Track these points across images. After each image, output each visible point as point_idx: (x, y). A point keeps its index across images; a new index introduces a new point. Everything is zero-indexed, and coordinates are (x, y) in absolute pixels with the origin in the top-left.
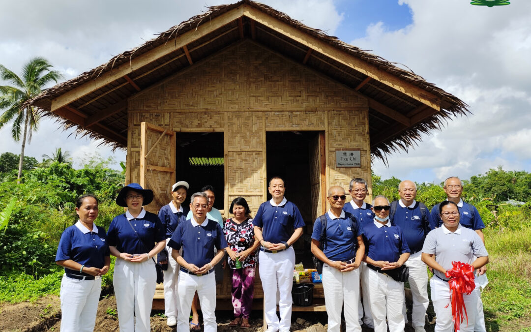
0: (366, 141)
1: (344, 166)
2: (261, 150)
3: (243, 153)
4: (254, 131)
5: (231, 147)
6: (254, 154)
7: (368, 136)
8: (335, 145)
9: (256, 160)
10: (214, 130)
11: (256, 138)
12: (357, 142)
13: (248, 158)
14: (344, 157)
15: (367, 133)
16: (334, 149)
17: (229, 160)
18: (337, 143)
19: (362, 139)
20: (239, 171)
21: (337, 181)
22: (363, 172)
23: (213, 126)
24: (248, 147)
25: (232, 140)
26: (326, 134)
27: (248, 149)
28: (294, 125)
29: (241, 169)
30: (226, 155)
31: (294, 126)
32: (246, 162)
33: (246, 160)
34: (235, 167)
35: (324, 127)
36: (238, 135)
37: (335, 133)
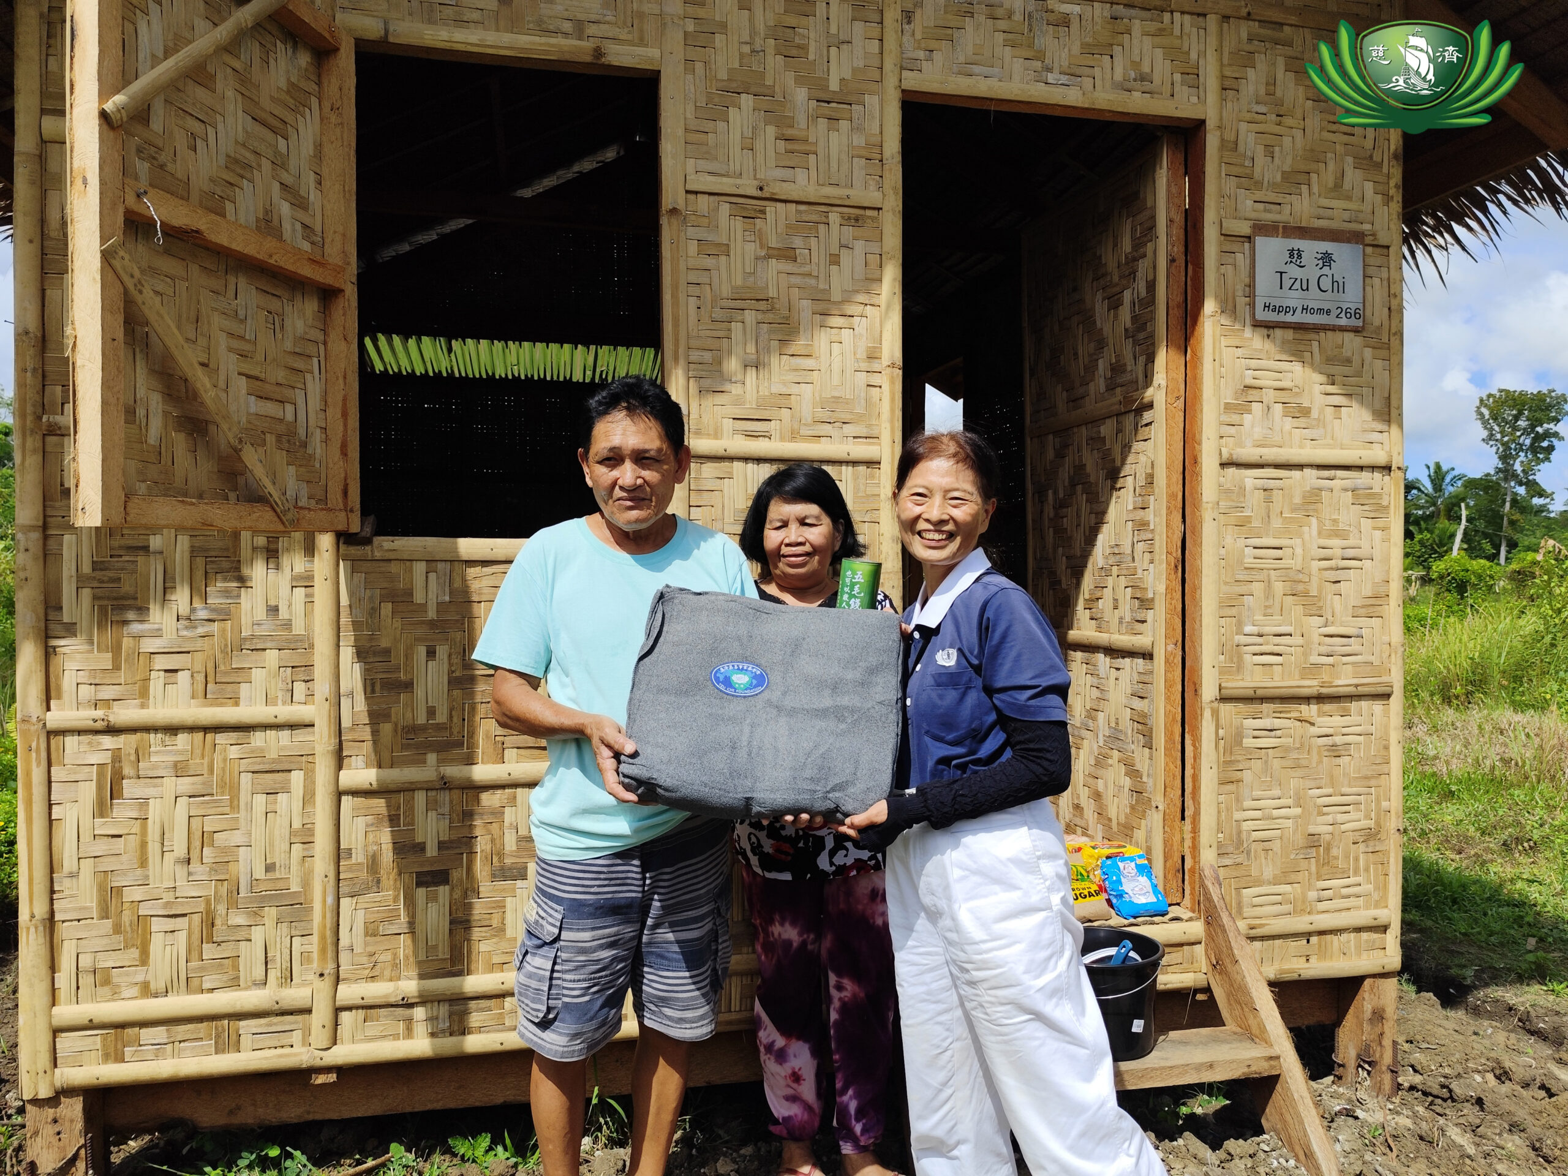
0: (1388, 199)
1: (1289, 318)
2: (872, 197)
3: (770, 208)
4: (834, 86)
5: (703, 164)
6: (834, 217)
7: (1396, 175)
8: (1249, 203)
9: (845, 256)
10: (598, 52)
11: (844, 124)
12: (1349, 198)
13: (798, 242)
14: (1293, 271)
15: (1396, 156)
16: (1245, 229)
17: (693, 247)
18: (1259, 195)
19: (1369, 187)
20: (750, 317)
21: (1253, 395)
22: (1368, 353)
23: (592, 30)
24: (801, 175)
25: (709, 126)
26: (1212, 142)
27: (804, 185)
28: (1050, 70)
29: (763, 305)
30: (674, 211)
31: (1051, 78)
32: (789, 267)
33: (788, 254)
34: (726, 291)
35: (1202, 101)
36: (746, 100)
37: (1249, 140)
